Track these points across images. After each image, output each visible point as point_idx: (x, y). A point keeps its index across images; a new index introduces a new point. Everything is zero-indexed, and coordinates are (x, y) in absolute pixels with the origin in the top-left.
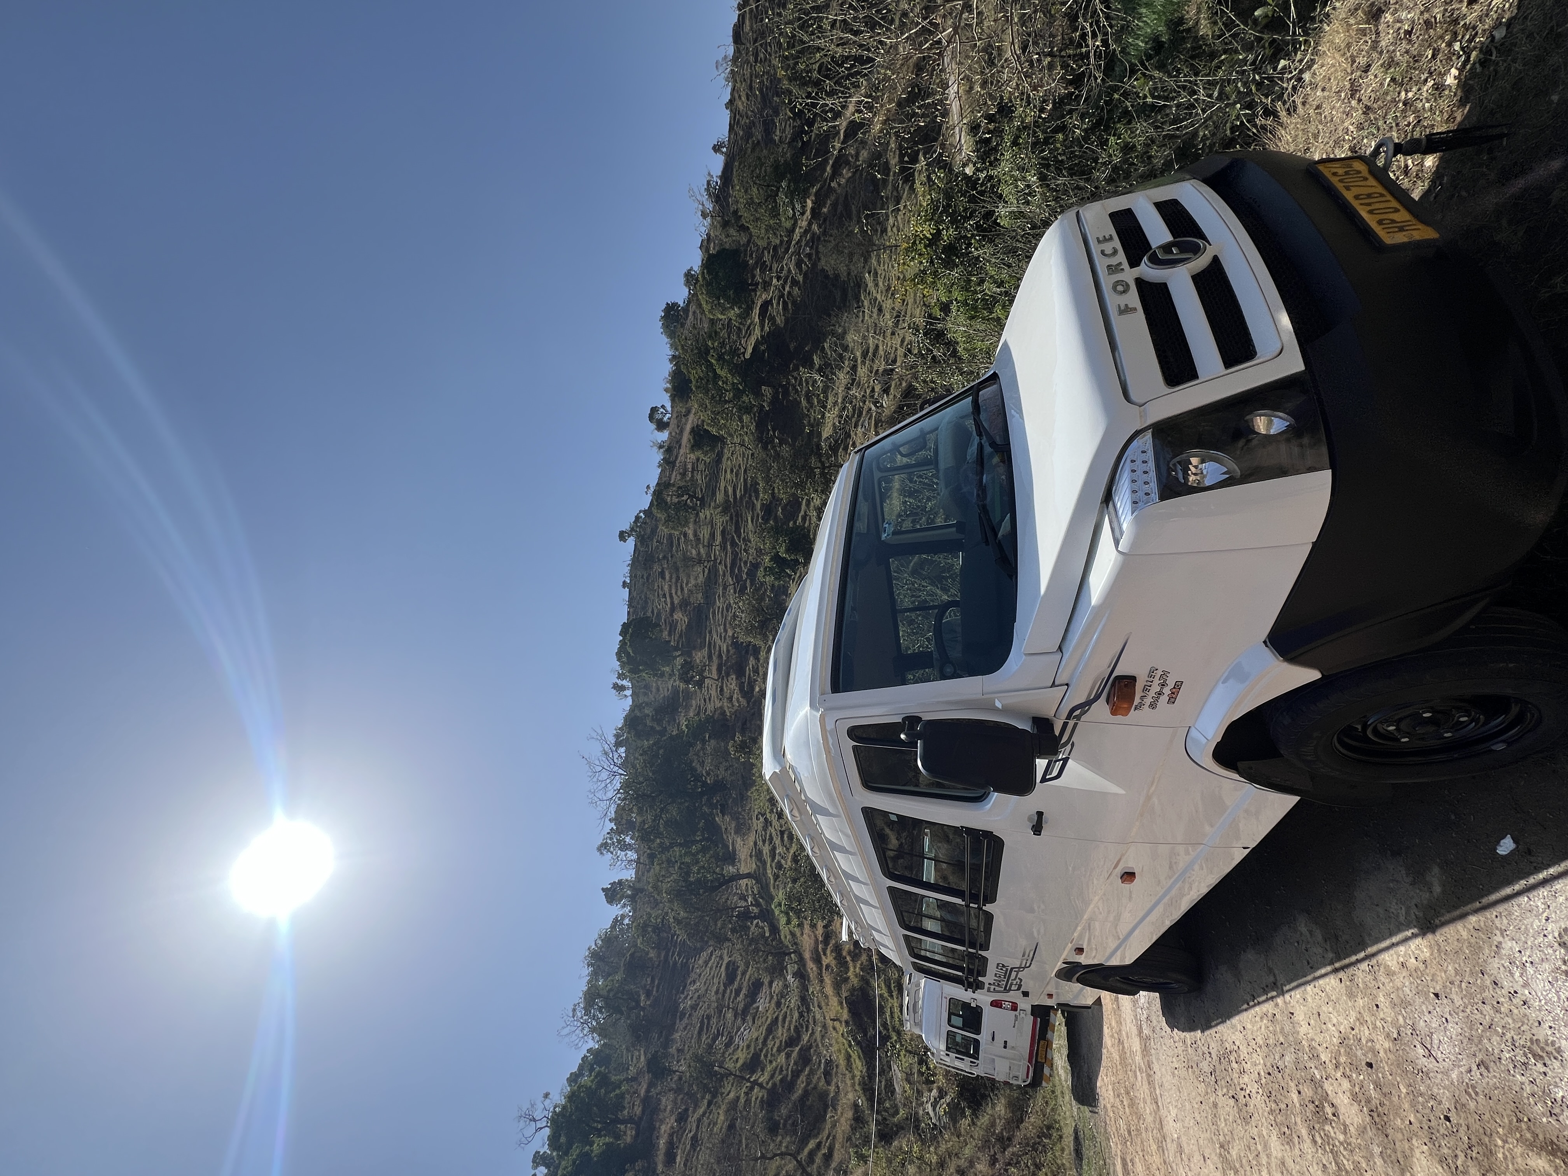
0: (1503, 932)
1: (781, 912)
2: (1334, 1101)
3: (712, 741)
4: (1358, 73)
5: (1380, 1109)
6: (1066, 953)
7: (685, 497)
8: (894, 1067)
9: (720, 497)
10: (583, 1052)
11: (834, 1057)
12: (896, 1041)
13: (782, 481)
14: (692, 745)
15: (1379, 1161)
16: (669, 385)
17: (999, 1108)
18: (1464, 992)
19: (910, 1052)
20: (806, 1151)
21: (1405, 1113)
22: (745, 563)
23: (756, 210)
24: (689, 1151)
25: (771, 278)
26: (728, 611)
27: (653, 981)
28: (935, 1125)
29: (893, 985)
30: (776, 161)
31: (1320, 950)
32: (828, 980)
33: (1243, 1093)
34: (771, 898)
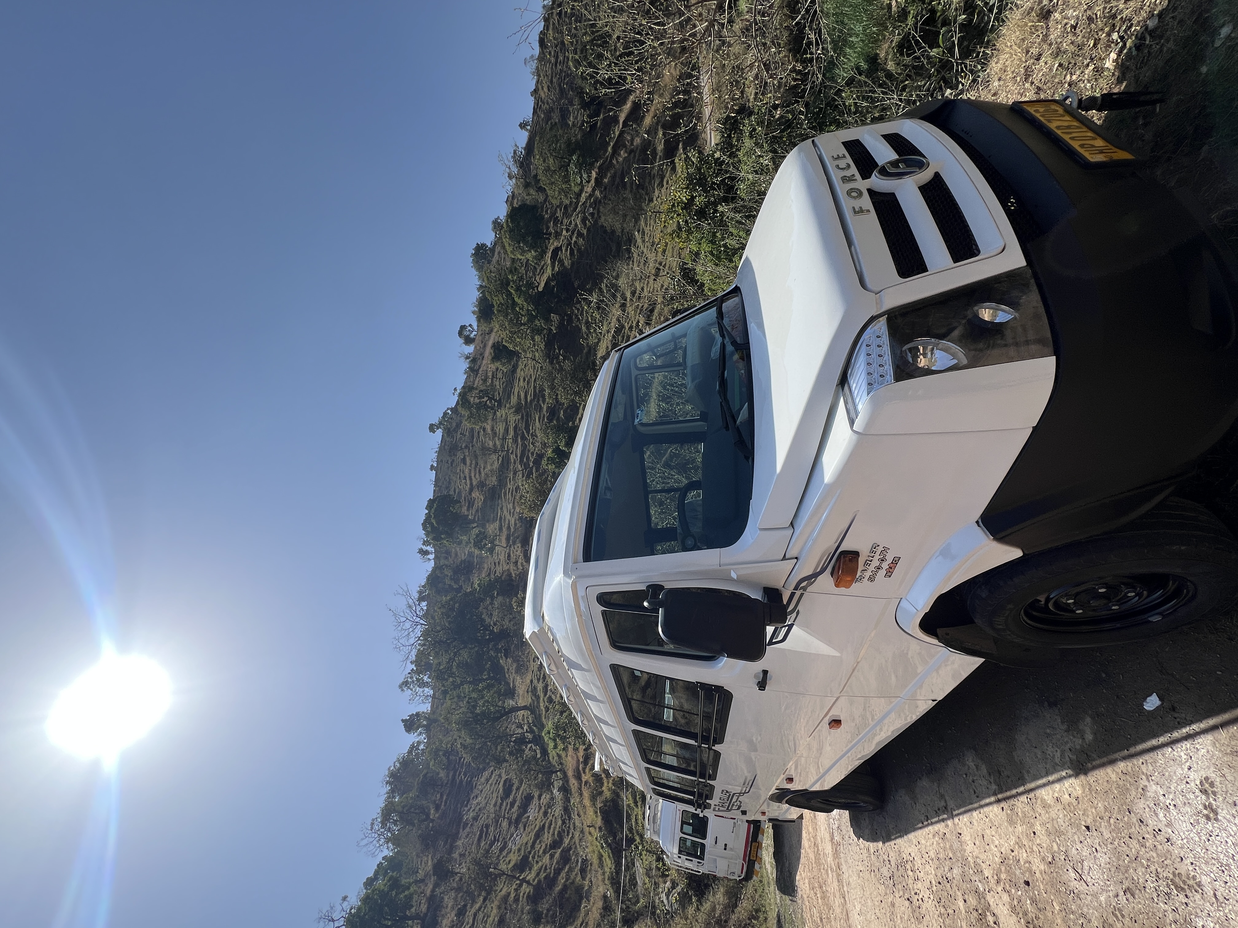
0: (1148, 777)
1: (550, 738)
2: (995, 911)
3: (499, 597)
4: (1032, 61)
5: (1035, 922)
6: (779, 781)
7: (486, 399)
8: (637, 864)
9: (514, 400)
10: (379, 859)
11: (589, 857)
12: (639, 843)
13: (564, 389)
14: (482, 600)
16: (476, 309)
17: (719, 896)
18: (1113, 827)
19: (650, 852)
22: (532, 454)
23: (551, 176)
25: (562, 230)
26: (516, 492)
27: (442, 796)
28: (668, 911)
29: (638, 797)
30: (569, 140)
31: (985, 783)
32: (586, 793)
33: (917, 897)
34: (543, 726)
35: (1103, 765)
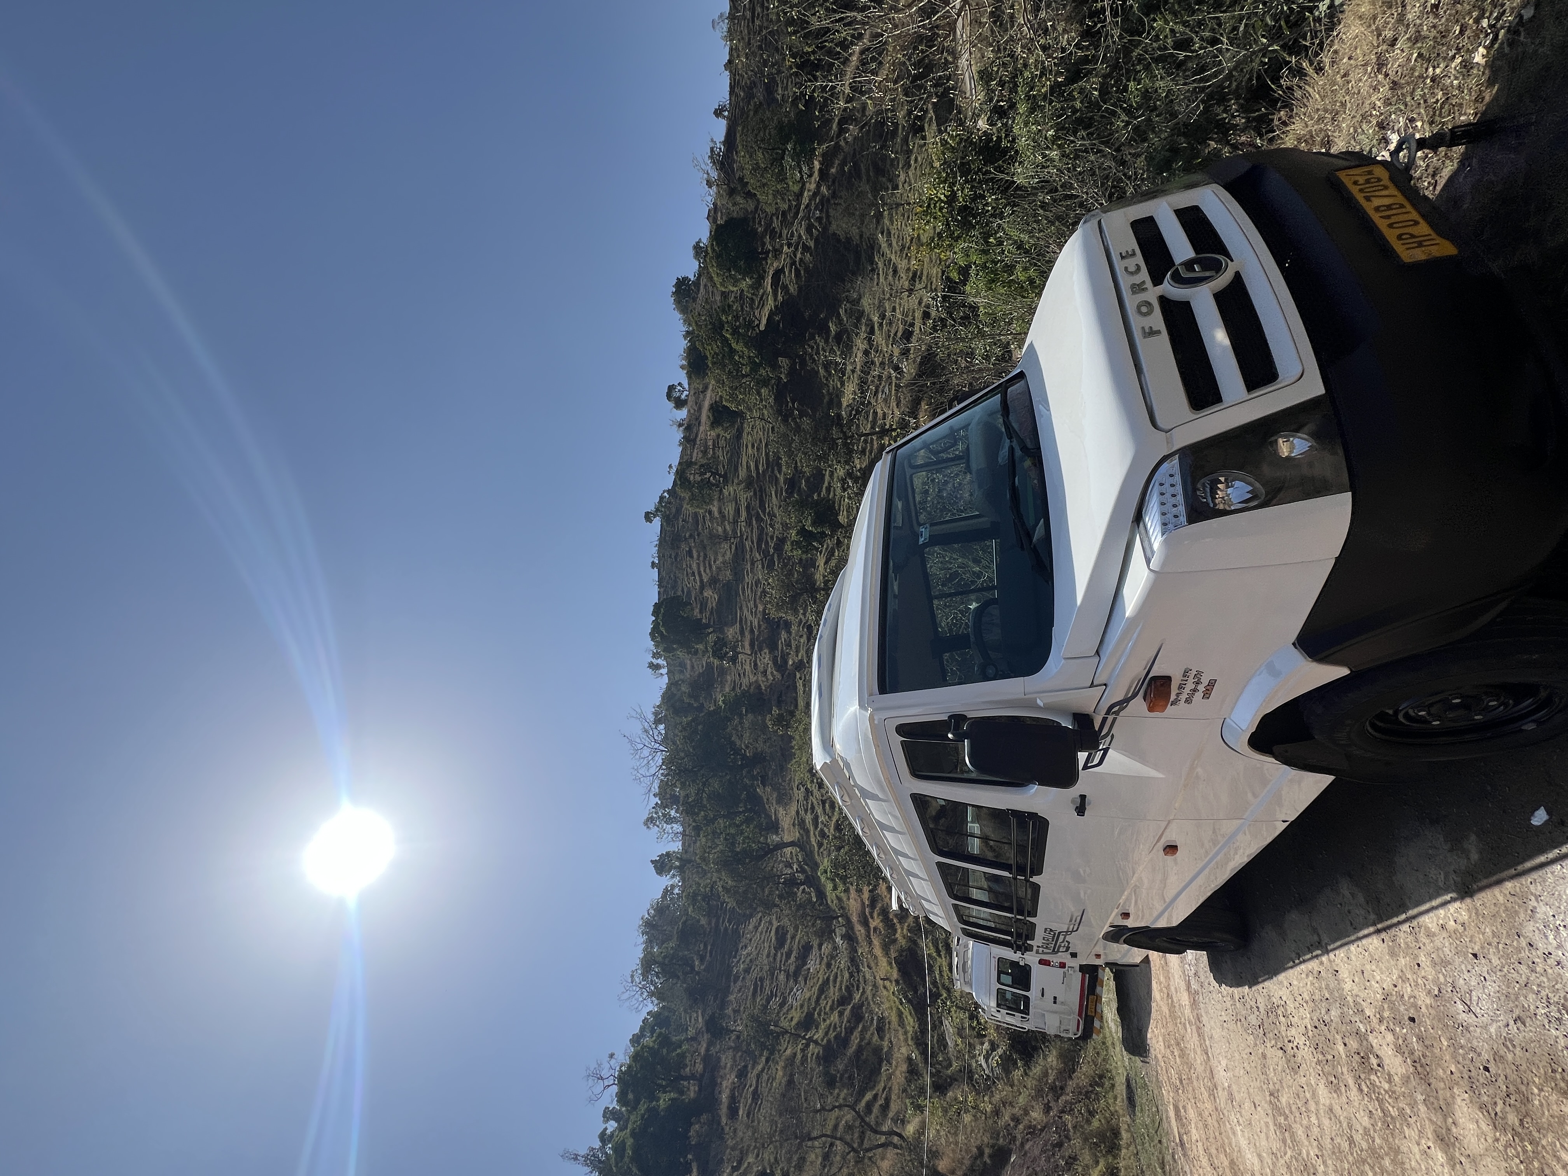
0: (1537, 897)
1: (827, 878)
2: (1379, 1053)
3: (749, 715)
4: (1385, 47)
5: (1423, 1060)
6: (1112, 916)
7: (708, 475)
8: (946, 1022)
9: (742, 473)
10: (644, 1015)
11: (886, 1014)
12: (946, 998)
13: (805, 454)
14: (729, 720)
15: (1422, 1108)
16: (684, 362)
17: (1051, 1059)
18: (1501, 953)
19: (961, 1008)
20: (863, 1103)
21: (1446, 1064)
22: (772, 538)
23: (762, 176)
24: (751, 1105)
25: (782, 246)
26: (757, 587)
27: (705, 947)
28: (988, 1076)
29: (940, 945)
30: (780, 122)
31: (1363, 912)
32: (876, 942)
33: (1291, 1045)
34: (817, 865)
35: (1489, 886)
